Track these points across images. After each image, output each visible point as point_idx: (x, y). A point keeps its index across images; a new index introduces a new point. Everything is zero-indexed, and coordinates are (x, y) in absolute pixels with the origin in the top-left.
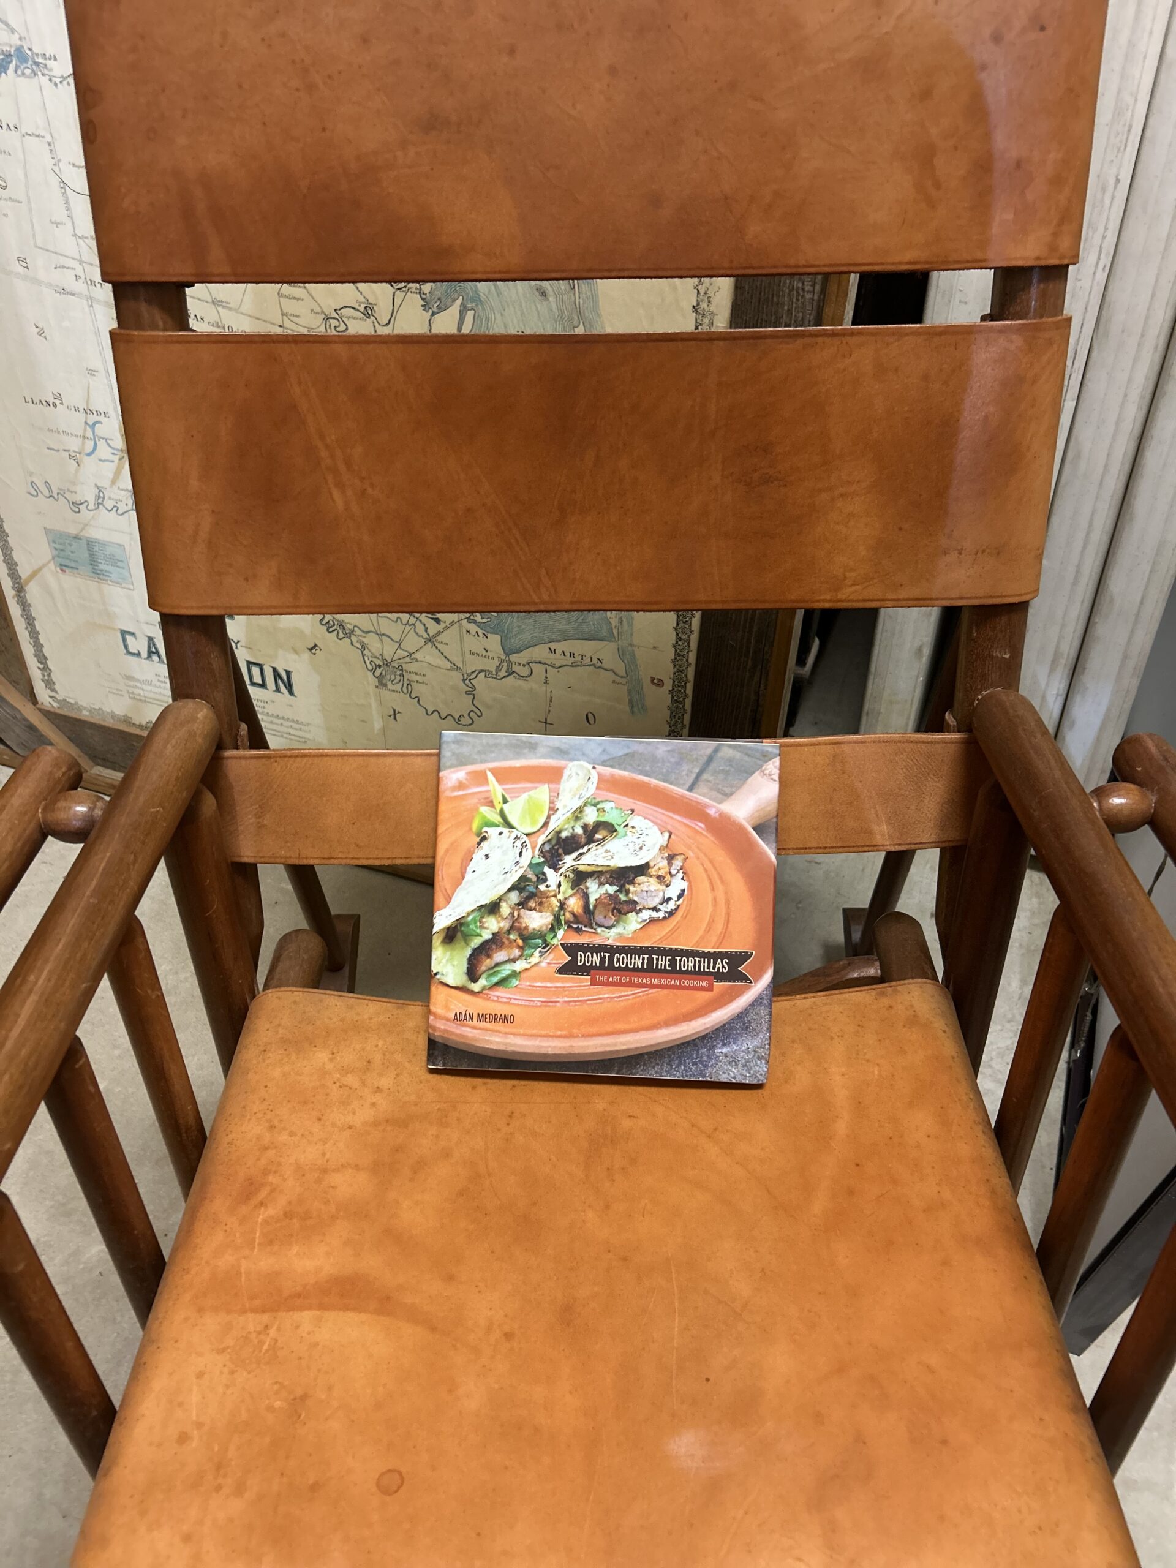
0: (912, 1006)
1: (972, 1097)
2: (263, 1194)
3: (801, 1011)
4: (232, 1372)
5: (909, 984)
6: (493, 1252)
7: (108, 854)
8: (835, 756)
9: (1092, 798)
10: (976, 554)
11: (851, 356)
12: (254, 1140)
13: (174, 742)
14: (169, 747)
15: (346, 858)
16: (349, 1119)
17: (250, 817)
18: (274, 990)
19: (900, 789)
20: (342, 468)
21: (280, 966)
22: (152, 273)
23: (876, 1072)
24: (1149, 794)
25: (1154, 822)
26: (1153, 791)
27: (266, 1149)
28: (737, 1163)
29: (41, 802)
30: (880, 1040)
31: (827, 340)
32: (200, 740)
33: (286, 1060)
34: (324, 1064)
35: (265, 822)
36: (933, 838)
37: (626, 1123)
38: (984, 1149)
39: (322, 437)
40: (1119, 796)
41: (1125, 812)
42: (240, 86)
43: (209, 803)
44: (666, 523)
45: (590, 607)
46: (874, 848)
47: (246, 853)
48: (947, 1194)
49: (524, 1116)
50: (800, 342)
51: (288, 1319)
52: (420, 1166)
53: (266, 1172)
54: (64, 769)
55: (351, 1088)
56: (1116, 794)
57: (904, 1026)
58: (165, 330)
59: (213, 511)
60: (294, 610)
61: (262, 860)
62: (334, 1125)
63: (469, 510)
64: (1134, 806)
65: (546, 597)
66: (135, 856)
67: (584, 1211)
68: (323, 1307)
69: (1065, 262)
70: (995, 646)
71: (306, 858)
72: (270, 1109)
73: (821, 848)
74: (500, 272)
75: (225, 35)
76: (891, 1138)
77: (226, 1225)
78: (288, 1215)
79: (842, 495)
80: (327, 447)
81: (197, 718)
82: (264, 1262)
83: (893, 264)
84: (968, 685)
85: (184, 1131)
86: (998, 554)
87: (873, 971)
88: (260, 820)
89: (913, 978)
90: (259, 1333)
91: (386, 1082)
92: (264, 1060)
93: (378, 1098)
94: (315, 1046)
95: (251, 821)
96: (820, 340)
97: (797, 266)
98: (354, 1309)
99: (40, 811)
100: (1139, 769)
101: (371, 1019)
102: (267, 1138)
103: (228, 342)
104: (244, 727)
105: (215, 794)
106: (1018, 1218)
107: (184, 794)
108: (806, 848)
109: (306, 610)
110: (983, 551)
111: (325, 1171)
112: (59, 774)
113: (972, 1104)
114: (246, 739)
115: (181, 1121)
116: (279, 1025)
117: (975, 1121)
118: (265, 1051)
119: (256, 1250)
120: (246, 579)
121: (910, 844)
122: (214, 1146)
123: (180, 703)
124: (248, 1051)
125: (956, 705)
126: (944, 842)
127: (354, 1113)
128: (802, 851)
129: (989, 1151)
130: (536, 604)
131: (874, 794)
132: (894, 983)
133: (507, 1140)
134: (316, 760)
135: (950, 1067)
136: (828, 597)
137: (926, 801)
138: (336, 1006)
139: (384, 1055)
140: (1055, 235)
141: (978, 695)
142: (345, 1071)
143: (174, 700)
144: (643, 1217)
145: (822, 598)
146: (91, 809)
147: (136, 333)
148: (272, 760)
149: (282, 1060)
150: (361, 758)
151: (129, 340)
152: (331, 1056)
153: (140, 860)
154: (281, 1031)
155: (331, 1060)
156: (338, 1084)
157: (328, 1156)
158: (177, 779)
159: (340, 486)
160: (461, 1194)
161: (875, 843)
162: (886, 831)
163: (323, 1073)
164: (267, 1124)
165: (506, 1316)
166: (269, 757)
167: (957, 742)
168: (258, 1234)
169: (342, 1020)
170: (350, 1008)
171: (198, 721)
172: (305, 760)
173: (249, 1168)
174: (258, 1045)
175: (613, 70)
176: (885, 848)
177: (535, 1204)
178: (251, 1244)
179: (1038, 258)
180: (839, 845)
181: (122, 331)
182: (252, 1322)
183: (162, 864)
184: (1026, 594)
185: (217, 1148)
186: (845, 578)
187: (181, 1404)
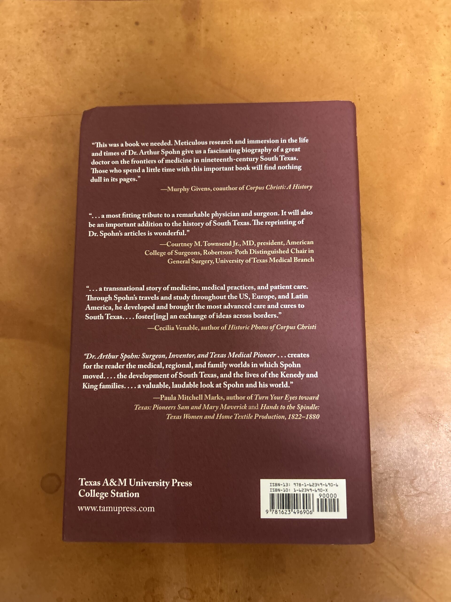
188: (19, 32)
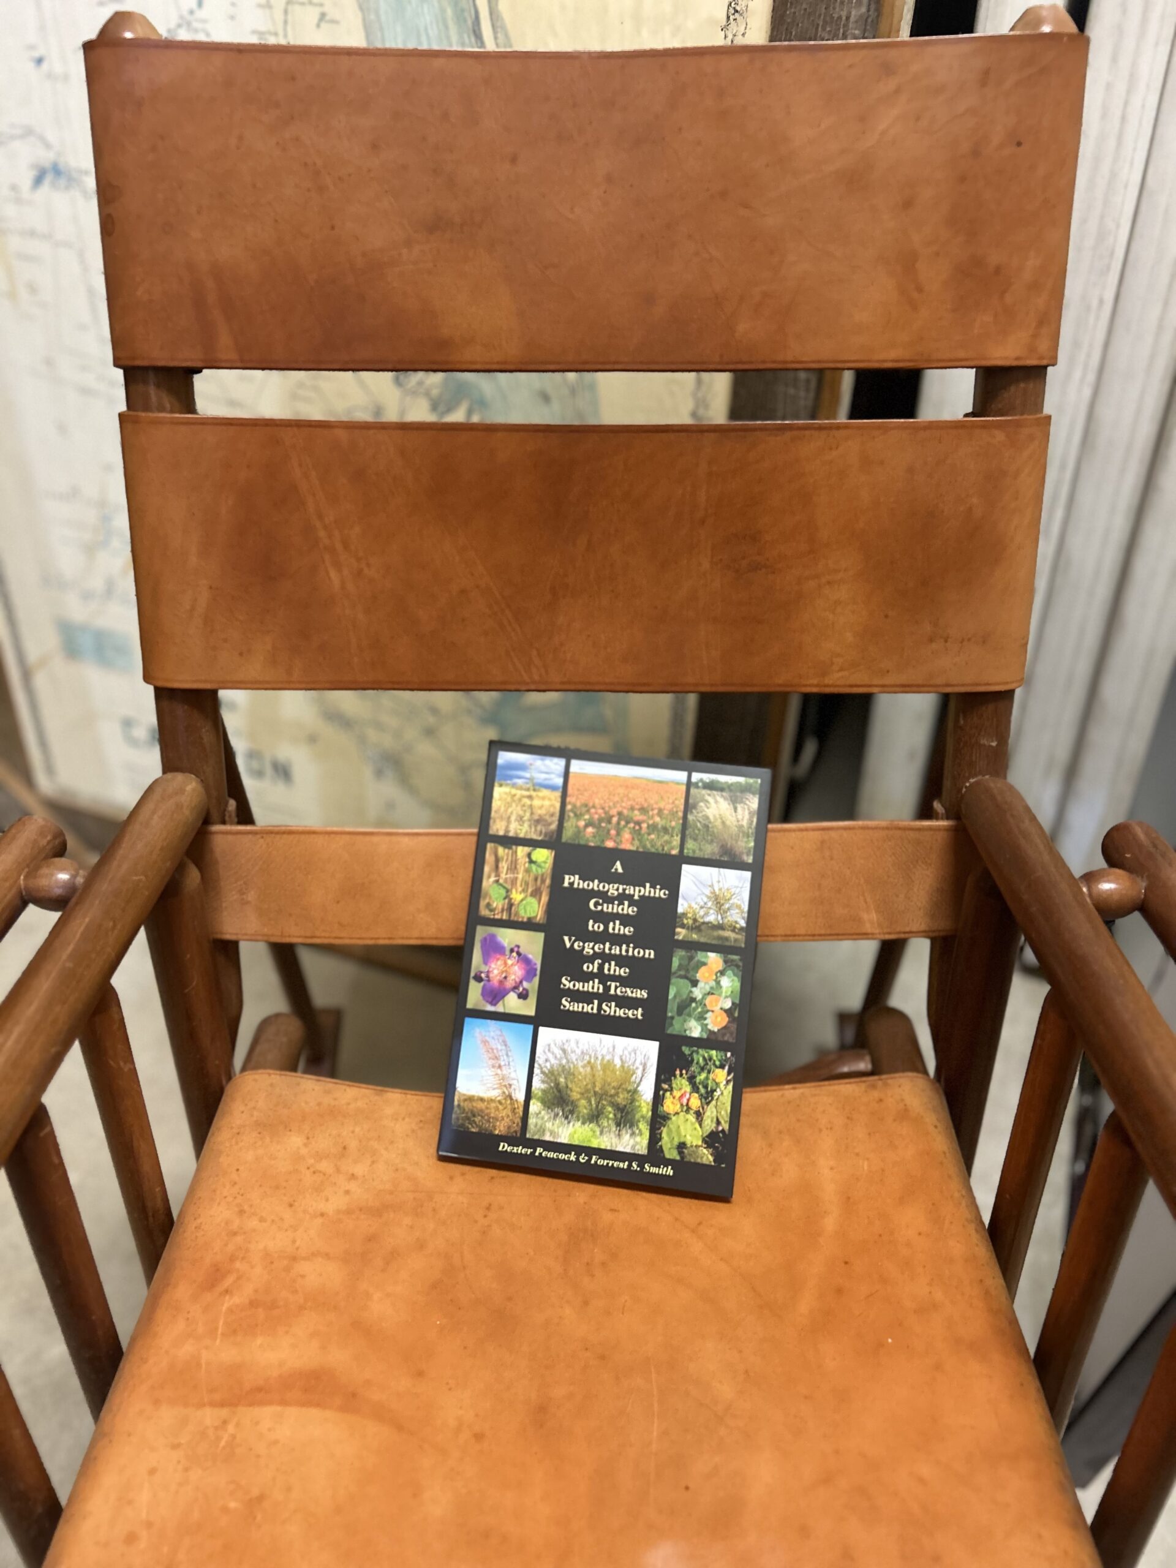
0: (902, 1100)
1: (964, 1193)
2: (229, 1281)
3: (789, 1102)
4: (186, 1470)
5: (900, 1077)
6: (465, 1348)
7: (87, 920)
8: (823, 842)
9: (1082, 883)
10: (962, 642)
11: (837, 448)
12: (223, 1224)
13: (160, 813)
14: (156, 817)
15: (329, 937)
16: (322, 1206)
17: (234, 893)
18: (250, 1072)
19: (889, 877)
20: (339, 546)
21: (258, 1049)
22: (161, 357)
23: (866, 1168)
24: (1139, 880)
25: (1143, 908)
26: (1142, 877)
27: (235, 1234)
28: (721, 1259)
29: (23, 870)
30: (869, 1134)
31: (816, 433)
32: (187, 812)
33: (260, 1143)
34: (299, 1148)
35: (250, 899)
36: (923, 927)
37: (607, 1217)
38: (977, 1249)
39: (320, 517)
40: (1109, 881)
41: (1116, 897)
42: (254, 186)
43: (193, 876)
44: (656, 607)
45: (580, 687)
46: (865, 936)
47: (229, 929)
48: (939, 1295)
49: (501, 1208)
50: (788, 435)
51: (247, 1414)
52: (393, 1256)
53: (232, 1259)
54: (49, 838)
55: (324, 1175)
56: (1105, 879)
57: (895, 1120)
58: (172, 412)
59: (211, 588)
60: (287, 686)
61: (245, 937)
62: (305, 1211)
63: (463, 591)
64: (1124, 892)
65: (536, 678)
66: (114, 922)
67: (562, 1307)
68: (284, 1403)
69: (1044, 362)
70: (983, 733)
71: (289, 936)
72: (241, 1193)
73: (809, 935)
74: (498, 363)
75: (241, 138)
76: (880, 1235)
77: (188, 1312)
78: (253, 1304)
79: (829, 583)
80: (325, 527)
81: (185, 790)
82: (225, 1353)
83: (878, 361)
84: (955, 773)
85: (150, 1214)
86: (984, 642)
87: (864, 1065)
88: (245, 897)
89: (904, 1071)
90: (216, 1428)
91: (360, 1169)
92: (237, 1143)
93: (353, 1186)
94: (290, 1130)
95: (235, 897)
96: (807, 433)
97: (785, 362)
98: (318, 1405)
99: (22, 877)
100: (1128, 856)
101: (349, 1104)
102: (236, 1224)
103: (231, 424)
104: (232, 804)
105: (200, 869)
106: (1014, 1322)
107: (168, 864)
108: (795, 936)
109: (297, 686)
110: (969, 640)
111: (294, 1259)
112: (44, 842)
113: (964, 1203)
114: (234, 814)
115: (149, 1204)
116: (254, 1108)
117: (967, 1220)
118: (238, 1133)
119: (218, 1341)
120: (241, 654)
121: (899, 933)
122: (181, 1230)
123: (169, 775)
124: (222, 1133)
125: (944, 794)
126: (934, 931)
127: (327, 1200)
128: (791, 938)
129: (983, 1251)
130: (527, 684)
131: (862, 881)
132: (884, 1077)
133: (484, 1232)
134: (303, 837)
135: (941, 1163)
136: (815, 682)
137: (915, 890)
138: (313, 1090)
139: (360, 1141)
140: (1035, 336)
141: (965, 782)
142: (320, 1156)
143: (164, 772)
144: (623, 1313)
145: (808, 683)
146: (74, 877)
147: (143, 414)
148: (259, 836)
149: (255, 1143)
150: (347, 837)
151: (136, 421)
152: (306, 1141)
153: (119, 927)
154: (256, 1113)
155: (305, 1145)
156: (312, 1170)
157: (298, 1243)
158: (162, 849)
159: (338, 565)
160: (434, 1286)
161: (864, 931)
162: (875, 919)
163: (298, 1158)
164: (236, 1209)
165: (477, 1415)
166: (255, 833)
167: (947, 829)
168: (221, 1323)
169: (319, 1104)
170: (328, 1092)
171: (186, 793)
172: (291, 837)
173: (216, 1253)
174: (232, 1128)
175: (609, 179)
176: (875, 936)
177: (510, 1299)
178: (212, 1333)
179: (1017, 359)
180: (828, 932)
181: (131, 413)
182: (209, 1416)
183: (142, 934)
184: (1013, 682)
185: (184, 1232)
186: (832, 664)
187: (130, 1502)
188: (397, 1119)
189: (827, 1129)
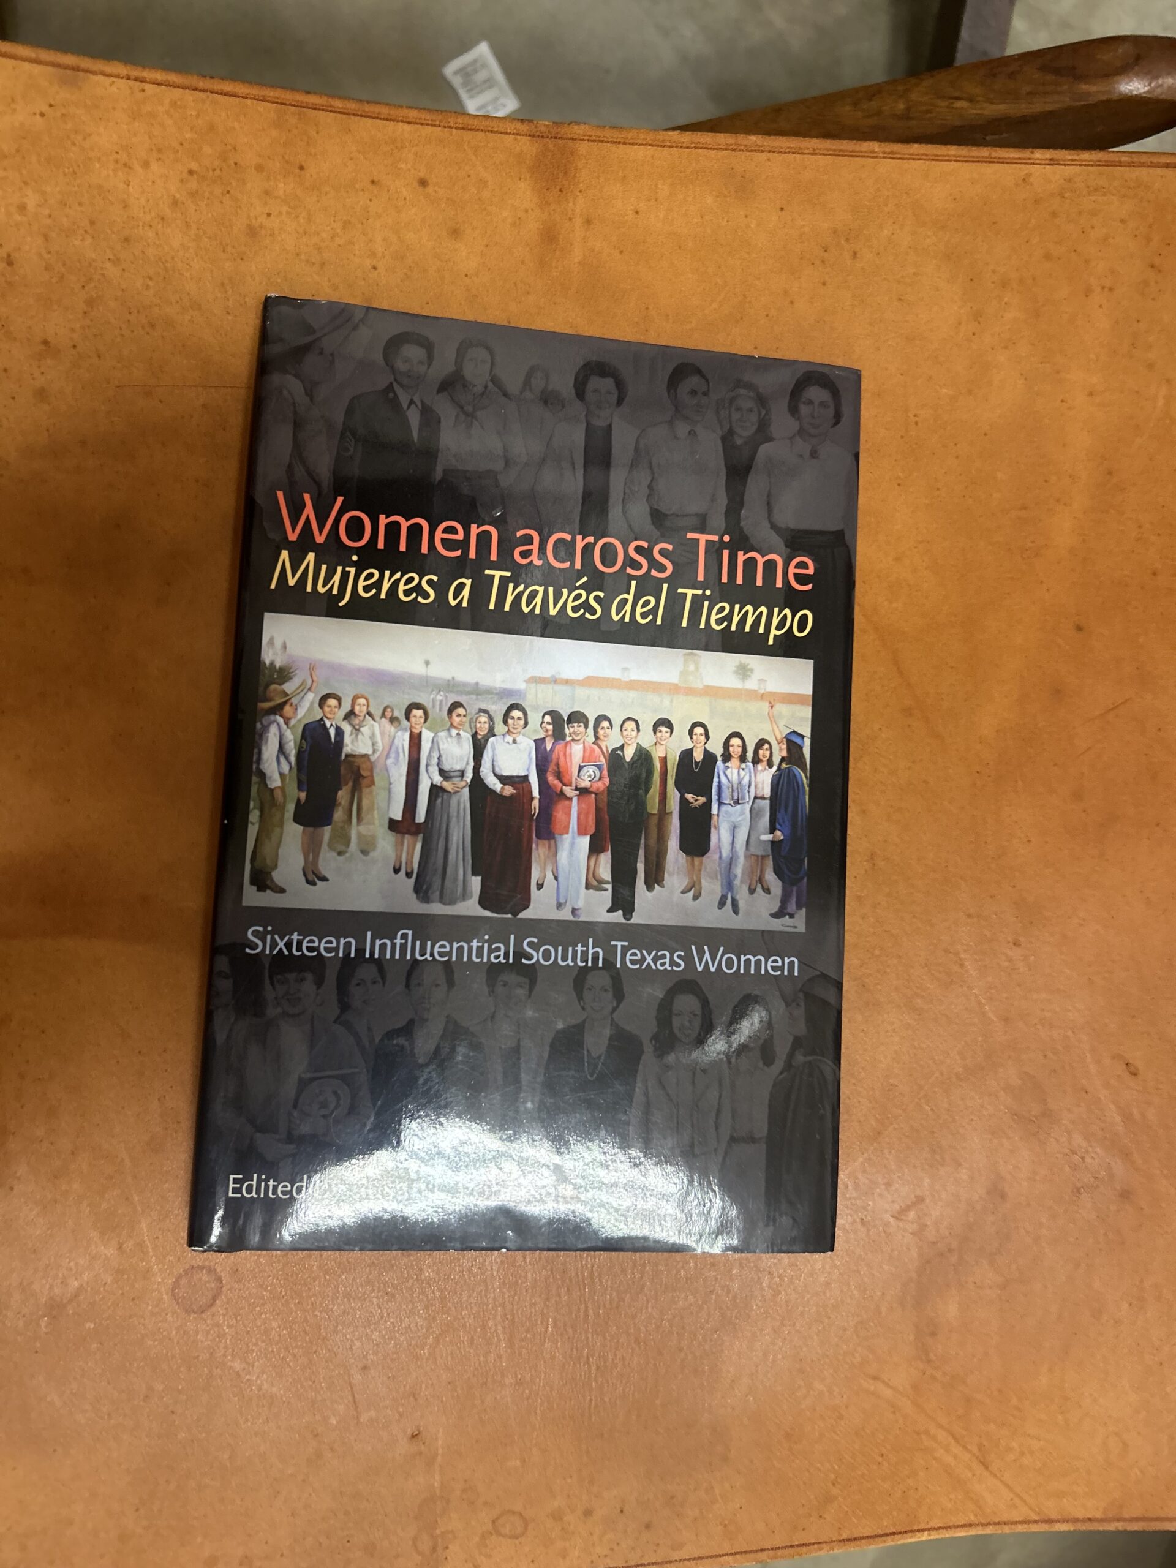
188: (127, 166)
189: (1103, 288)
